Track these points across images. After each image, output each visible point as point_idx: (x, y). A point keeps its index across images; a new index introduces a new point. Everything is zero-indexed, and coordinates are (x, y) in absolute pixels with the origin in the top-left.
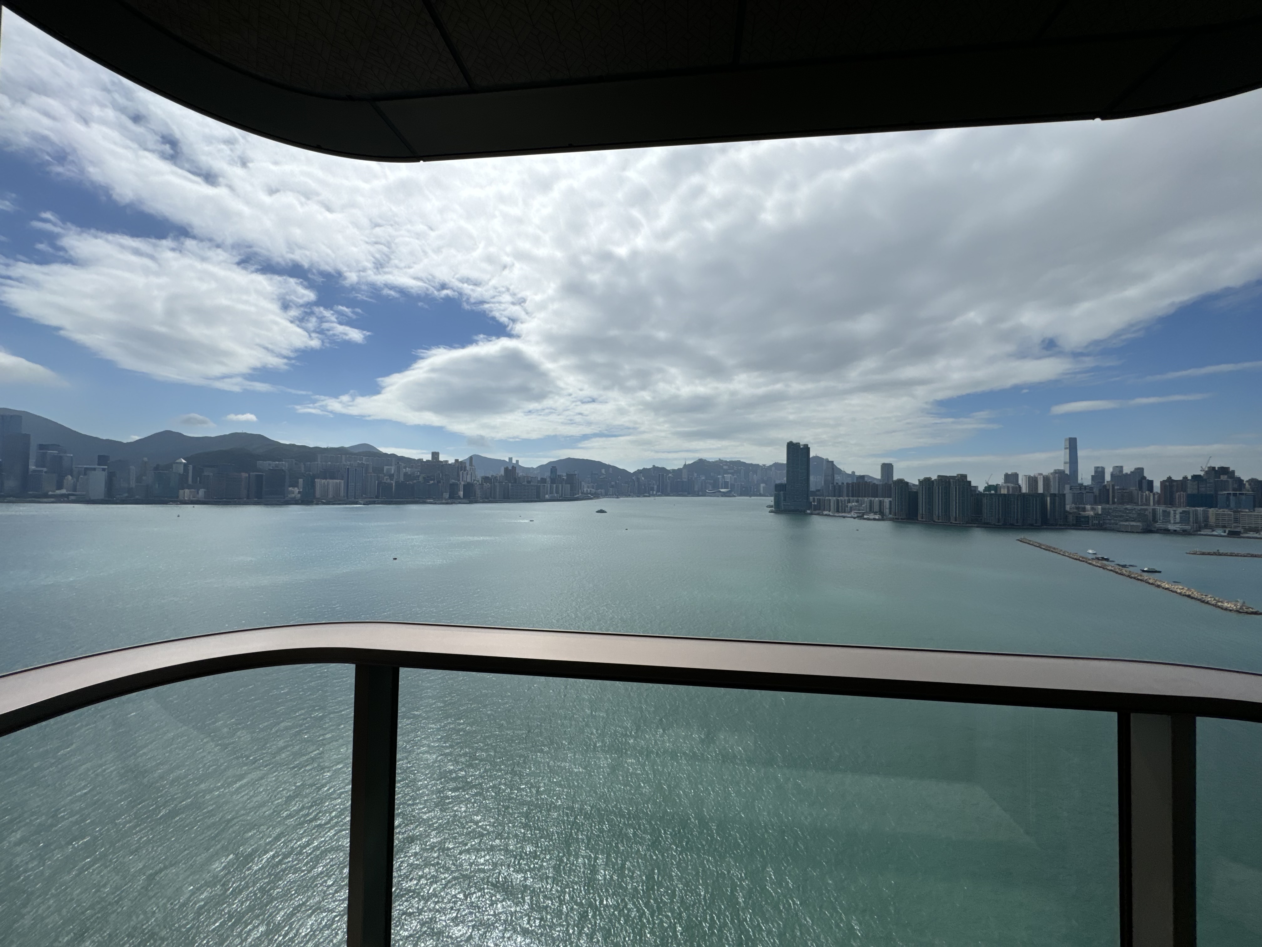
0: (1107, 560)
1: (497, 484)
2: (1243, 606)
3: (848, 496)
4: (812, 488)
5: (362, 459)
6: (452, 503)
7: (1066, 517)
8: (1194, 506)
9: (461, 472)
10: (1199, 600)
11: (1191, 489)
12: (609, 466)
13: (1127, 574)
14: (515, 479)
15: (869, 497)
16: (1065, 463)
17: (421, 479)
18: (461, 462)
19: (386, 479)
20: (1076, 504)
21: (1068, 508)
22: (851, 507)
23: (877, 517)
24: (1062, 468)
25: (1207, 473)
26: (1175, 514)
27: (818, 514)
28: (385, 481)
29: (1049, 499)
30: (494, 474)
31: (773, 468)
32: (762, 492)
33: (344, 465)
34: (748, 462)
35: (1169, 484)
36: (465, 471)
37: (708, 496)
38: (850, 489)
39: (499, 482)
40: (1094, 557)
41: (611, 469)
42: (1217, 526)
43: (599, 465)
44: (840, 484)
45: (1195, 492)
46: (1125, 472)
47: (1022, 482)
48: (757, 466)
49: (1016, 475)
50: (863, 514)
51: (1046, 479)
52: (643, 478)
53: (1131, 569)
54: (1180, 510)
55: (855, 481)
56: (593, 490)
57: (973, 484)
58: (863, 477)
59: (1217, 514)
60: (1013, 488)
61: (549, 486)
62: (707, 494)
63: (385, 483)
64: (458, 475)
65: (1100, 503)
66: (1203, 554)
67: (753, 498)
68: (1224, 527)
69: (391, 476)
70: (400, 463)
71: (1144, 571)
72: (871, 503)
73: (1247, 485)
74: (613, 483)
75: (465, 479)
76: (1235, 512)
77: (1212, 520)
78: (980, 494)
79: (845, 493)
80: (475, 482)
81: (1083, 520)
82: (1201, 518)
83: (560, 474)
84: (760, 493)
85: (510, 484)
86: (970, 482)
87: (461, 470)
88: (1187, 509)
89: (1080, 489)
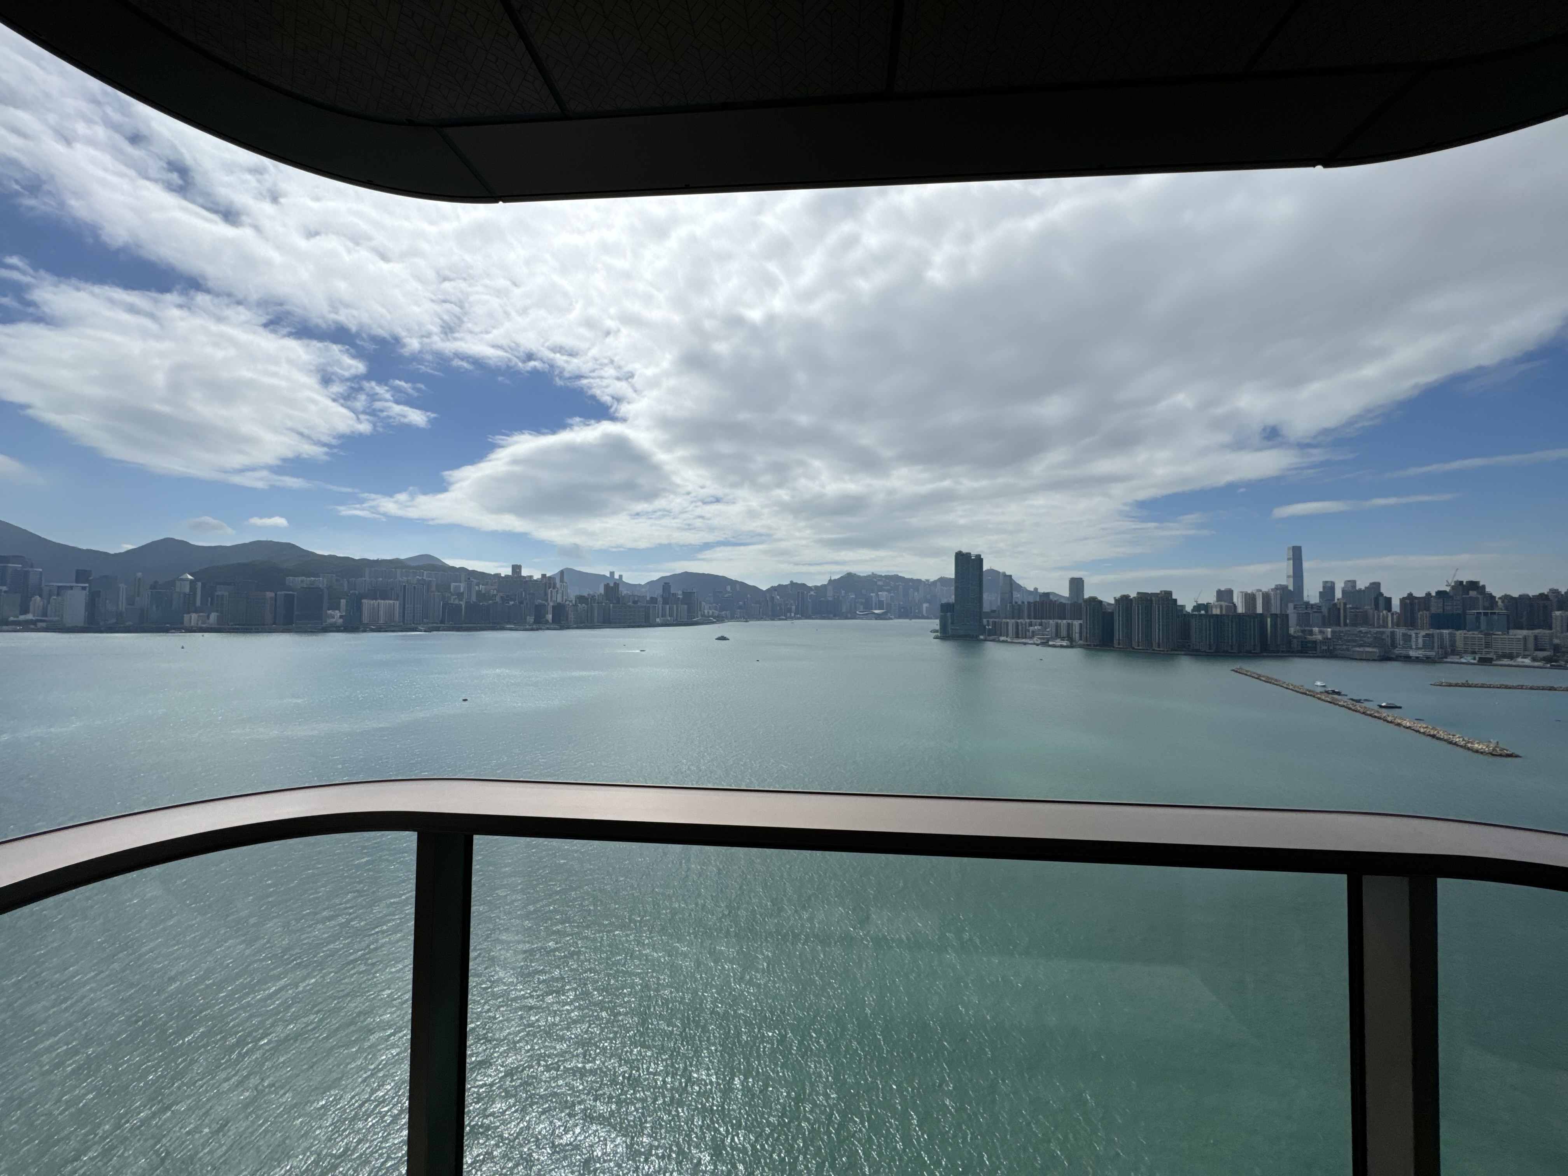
0: (1339, 693)
1: (596, 605)
2: (1495, 747)
3: (1029, 618)
4: (986, 608)
5: (423, 573)
6: (537, 630)
7: (1290, 643)
8: (1439, 628)
9: (549, 591)
10: (1445, 740)
11: (1436, 608)
12: (736, 582)
13: (1361, 710)
14: (619, 599)
15: (1055, 619)
16: (1288, 577)
17: (498, 599)
18: (550, 577)
19: (454, 600)
20: (1301, 626)
21: (1292, 631)
22: (1033, 632)
23: (1064, 643)
24: (1284, 583)
25: (1453, 588)
26: (1417, 637)
27: (994, 641)
28: (452, 602)
29: (1269, 620)
30: (591, 593)
31: (938, 584)
32: (925, 614)
33: (399, 581)
34: (907, 576)
35: (1409, 602)
36: (554, 588)
37: (859, 618)
38: (1033, 609)
39: (598, 603)
40: (1323, 690)
41: (738, 586)
42: (1466, 652)
43: (724, 580)
44: (1020, 603)
45: (1440, 611)
47: (1237, 599)
48: (920, 581)
49: (1230, 592)
50: (1048, 640)
51: (1266, 597)
52: (778, 597)
53: (1366, 704)
54: (1423, 633)
55: (1038, 600)
56: (716, 613)
57: (1179, 603)
58: (1047, 595)
59: (1466, 638)
60: (1226, 606)
61: (660, 607)
62: (858, 616)
63: (452, 604)
64: (546, 594)
65: (1330, 624)
66: (1450, 685)
67: (913, 620)
68: (1474, 653)
69: (460, 596)
70: (472, 579)
71: (1381, 707)
72: (1057, 626)
73: (1500, 603)
74: (741, 603)
75: (554, 599)
76: (1485, 635)
77: (1460, 645)
78: (1188, 615)
79: (1026, 614)
80: (567, 603)
81: (1309, 645)
82: (1447, 642)
83: (674, 592)
84: (923, 615)
85: (611, 605)
86: (1176, 600)
87: (550, 588)
88: (1431, 631)
89: (1306, 608)
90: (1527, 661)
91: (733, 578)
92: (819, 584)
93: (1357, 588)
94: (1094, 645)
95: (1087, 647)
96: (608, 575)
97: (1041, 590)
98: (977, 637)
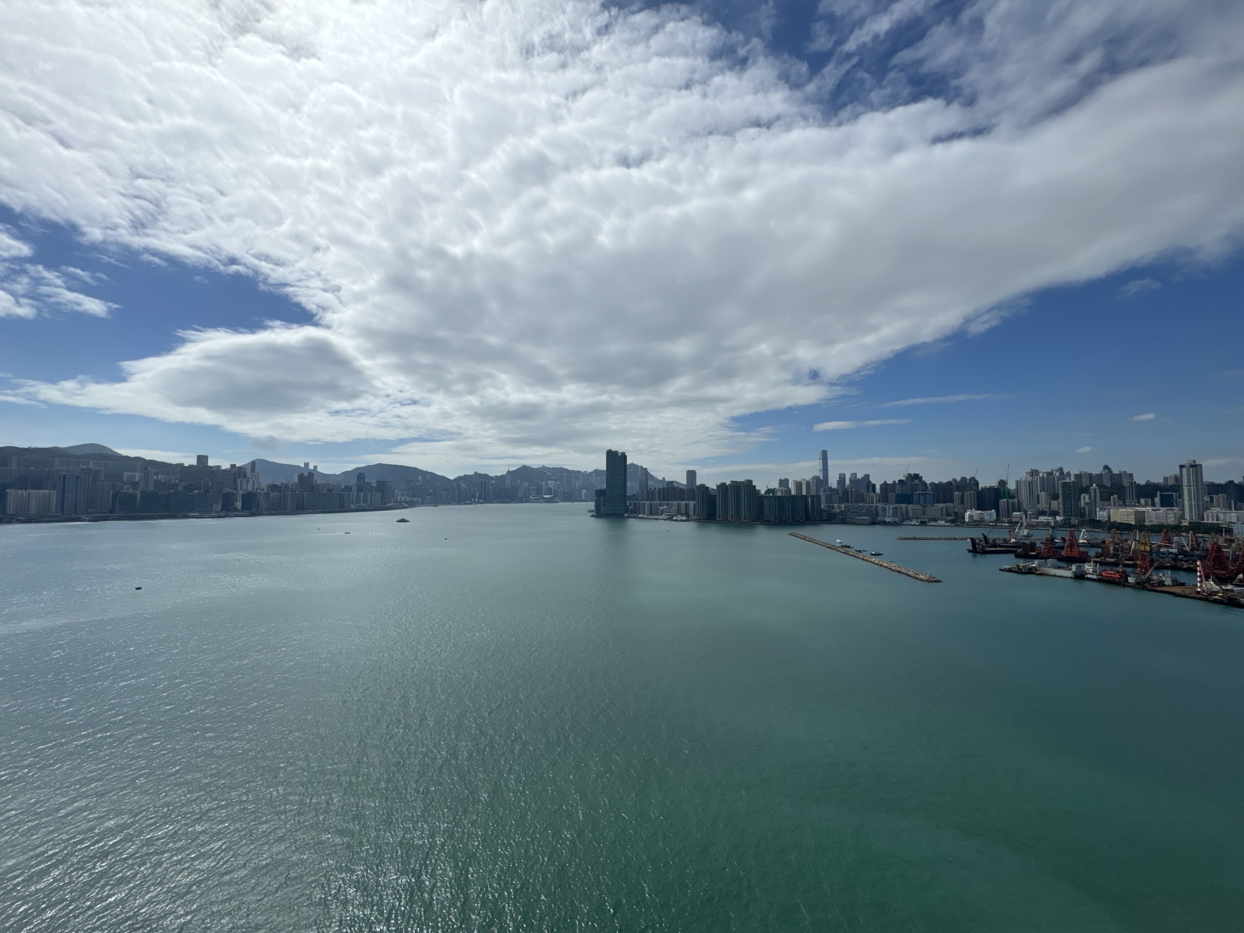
0: (849, 547)
1: (289, 493)
2: (930, 576)
3: (659, 500)
4: (629, 493)
5: (89, 462)
6: (224, 517)
7: (822, 514)
8: (900, 503)
9: (239, 480)
10: (905, 574)
11: (898, 491)
12: (427, 472)
13: (862, 557)
14: (313, 487)
15: (677, 500)
16: (820, 470)
17: (180, 488)
18: (240, 468)
19: (128, 489)
20: (827, 503)
21: (822, 506)
22: (662, 510)
23: (684, 518)
24: (818, 475)
25: (907, 478)
26: (889, 509)
27: (634, 517)
28: (124, 491)
29: (810, 499)
30: (284, 482)
31: (594, 475)
32: (583, 498)
33: (58, 471)
34: (570, 468)
35: (885, 486)
36: (244, 477)
37: (532, 502)
38: (662, 493)
39: (291, 491)
40: (840, 545)
41: (428, 475)
42: (914, 518)
43: (415, 471)
44: (653, 489)
45: (900, 492)
46: (858, 477)
47: (791, 486)
48: (579, 472)
49: (787, 481)
50: (673, 516)
51: (808, 483)
52: (464, 485)
53: (864, 553)
54: (892, 507)
55: (665, 486)
56: (409, 499)
57: (757, 488)
58: (672, 482)
59: (913, 509)
60: (785, 490)
61: (355, 494)
62: (531, 500)
63: (124, 493)
64: (235, 483)
65: (843, 502)
66: (906, 539)
67: (575, 503)
68: (917, 518)
69: (135, 485)
70: (149, 469)
71: (872, 555)
72: (679, 505)
73: (929, 487)
74: (431, 490)
75: (244, 487)
76: (923, 507)
77: (910, 514)
78: (762, 496)
79: (657, 497)
80: (258, 491)
81: (832, 516)
82: (904, 512)
83: (369, 481)
84: (582, 499)
85: (306, 493)
86: (755, 486)
87: (239, 478)
88: (896, 505)
89: (830, 491)
90: (943, 523)
91: (424, 470)
92: (499, 475)
93: (857, 478)
94: (703, 519)
95: (698, 520)
96: (302, 466)
97: (667, 480)
98: (622, 515)
